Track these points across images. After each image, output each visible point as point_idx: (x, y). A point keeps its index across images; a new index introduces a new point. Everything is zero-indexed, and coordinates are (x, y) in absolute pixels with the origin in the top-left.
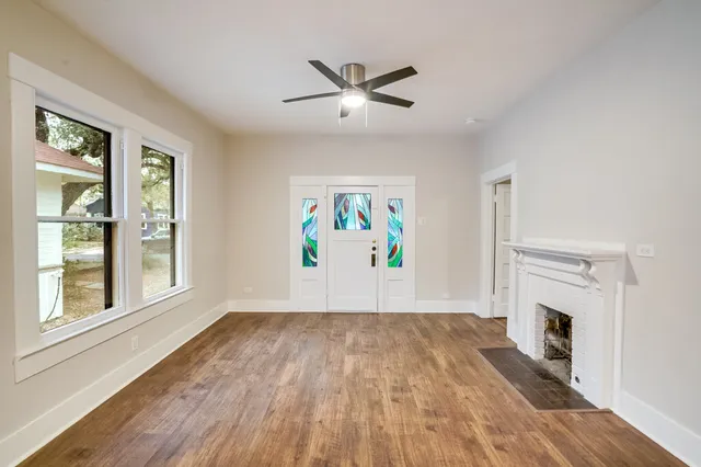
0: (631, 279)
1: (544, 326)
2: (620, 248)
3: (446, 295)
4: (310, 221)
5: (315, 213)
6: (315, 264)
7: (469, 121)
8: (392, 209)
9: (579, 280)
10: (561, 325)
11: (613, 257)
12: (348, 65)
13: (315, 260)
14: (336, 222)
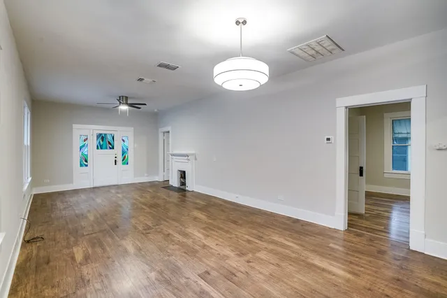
0: (196, 159)
1: (180, 176)
2: (193, 152)
3: (146, 175)
4: (84, 146)
5: (86, 142)
6: (87, 166)
7: (156, 110)
8: (123, 141)
9: (187, 161)
10: (183, 175)
11: (193, 154)
12: (123, 96)
13: (86, 163)
14: (98, 147)
